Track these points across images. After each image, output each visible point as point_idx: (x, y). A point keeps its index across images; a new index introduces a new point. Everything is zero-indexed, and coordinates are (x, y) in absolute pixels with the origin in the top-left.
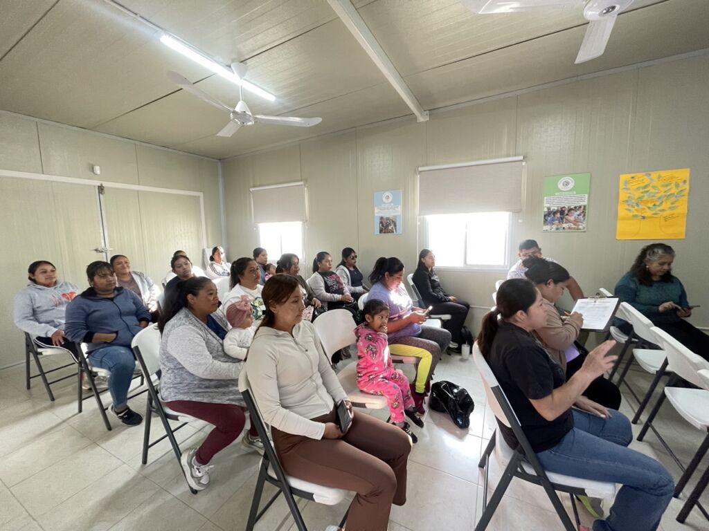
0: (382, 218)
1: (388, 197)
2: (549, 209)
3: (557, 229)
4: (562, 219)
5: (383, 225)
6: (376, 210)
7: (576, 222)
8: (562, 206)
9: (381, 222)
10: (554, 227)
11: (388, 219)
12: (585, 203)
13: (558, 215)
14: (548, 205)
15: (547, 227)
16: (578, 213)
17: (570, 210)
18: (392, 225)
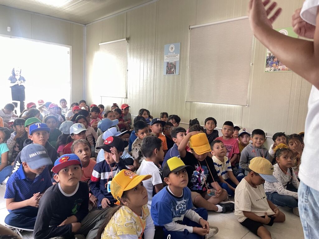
0: (168, 63)
1: (172, 48)
3: (275, 70)
4: (278, 62)
5: (168, 69)
6: (165, 58)
9: (167, 66)
10: (273, 68)
15: (268, 69)
18: (173, 68)
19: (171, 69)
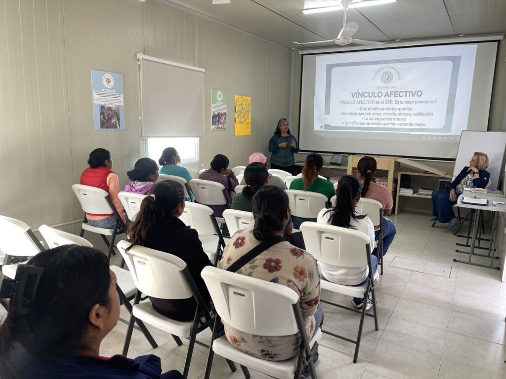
0: (102, 107)
2: (214, 113)
3: (217, 128)
4: (219, 121)
5: (104, 117)
6: (95, 96)
7: (223, 123)
8: (219, 111)
9: (102, 113)
10: (216, 126)
11: (110, 109)
12: (226, 111)
13: (217, 118)
14: (213, 110)
15: (213, 127)
16: (224, 117)
17: (222, 115)
18: (115, 118)
19: (110, 119)
